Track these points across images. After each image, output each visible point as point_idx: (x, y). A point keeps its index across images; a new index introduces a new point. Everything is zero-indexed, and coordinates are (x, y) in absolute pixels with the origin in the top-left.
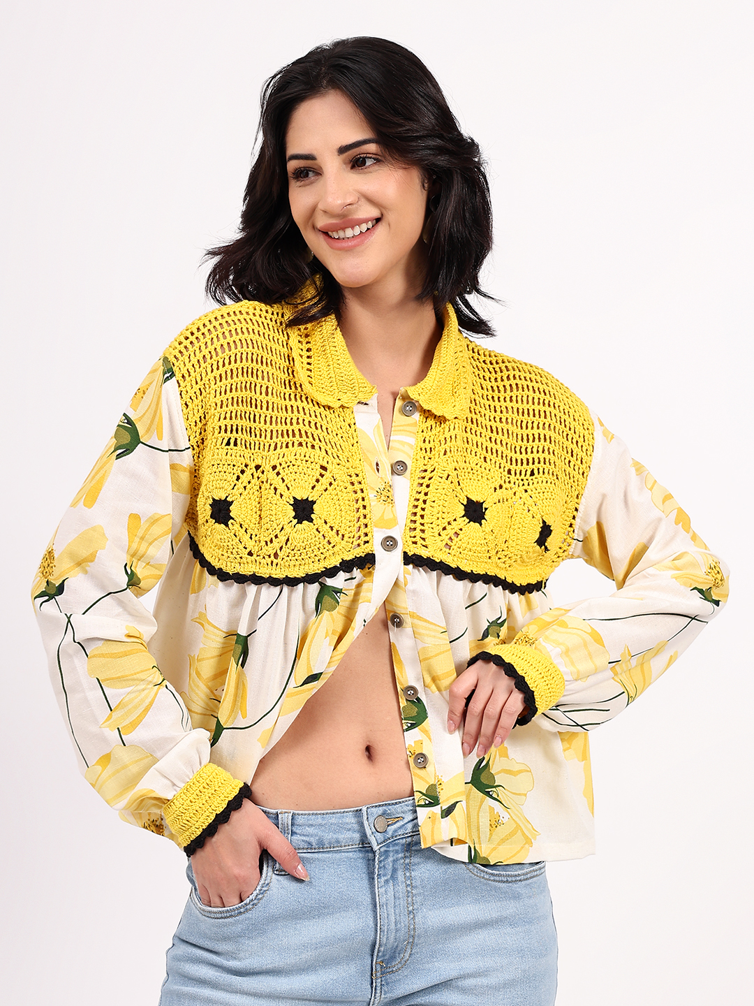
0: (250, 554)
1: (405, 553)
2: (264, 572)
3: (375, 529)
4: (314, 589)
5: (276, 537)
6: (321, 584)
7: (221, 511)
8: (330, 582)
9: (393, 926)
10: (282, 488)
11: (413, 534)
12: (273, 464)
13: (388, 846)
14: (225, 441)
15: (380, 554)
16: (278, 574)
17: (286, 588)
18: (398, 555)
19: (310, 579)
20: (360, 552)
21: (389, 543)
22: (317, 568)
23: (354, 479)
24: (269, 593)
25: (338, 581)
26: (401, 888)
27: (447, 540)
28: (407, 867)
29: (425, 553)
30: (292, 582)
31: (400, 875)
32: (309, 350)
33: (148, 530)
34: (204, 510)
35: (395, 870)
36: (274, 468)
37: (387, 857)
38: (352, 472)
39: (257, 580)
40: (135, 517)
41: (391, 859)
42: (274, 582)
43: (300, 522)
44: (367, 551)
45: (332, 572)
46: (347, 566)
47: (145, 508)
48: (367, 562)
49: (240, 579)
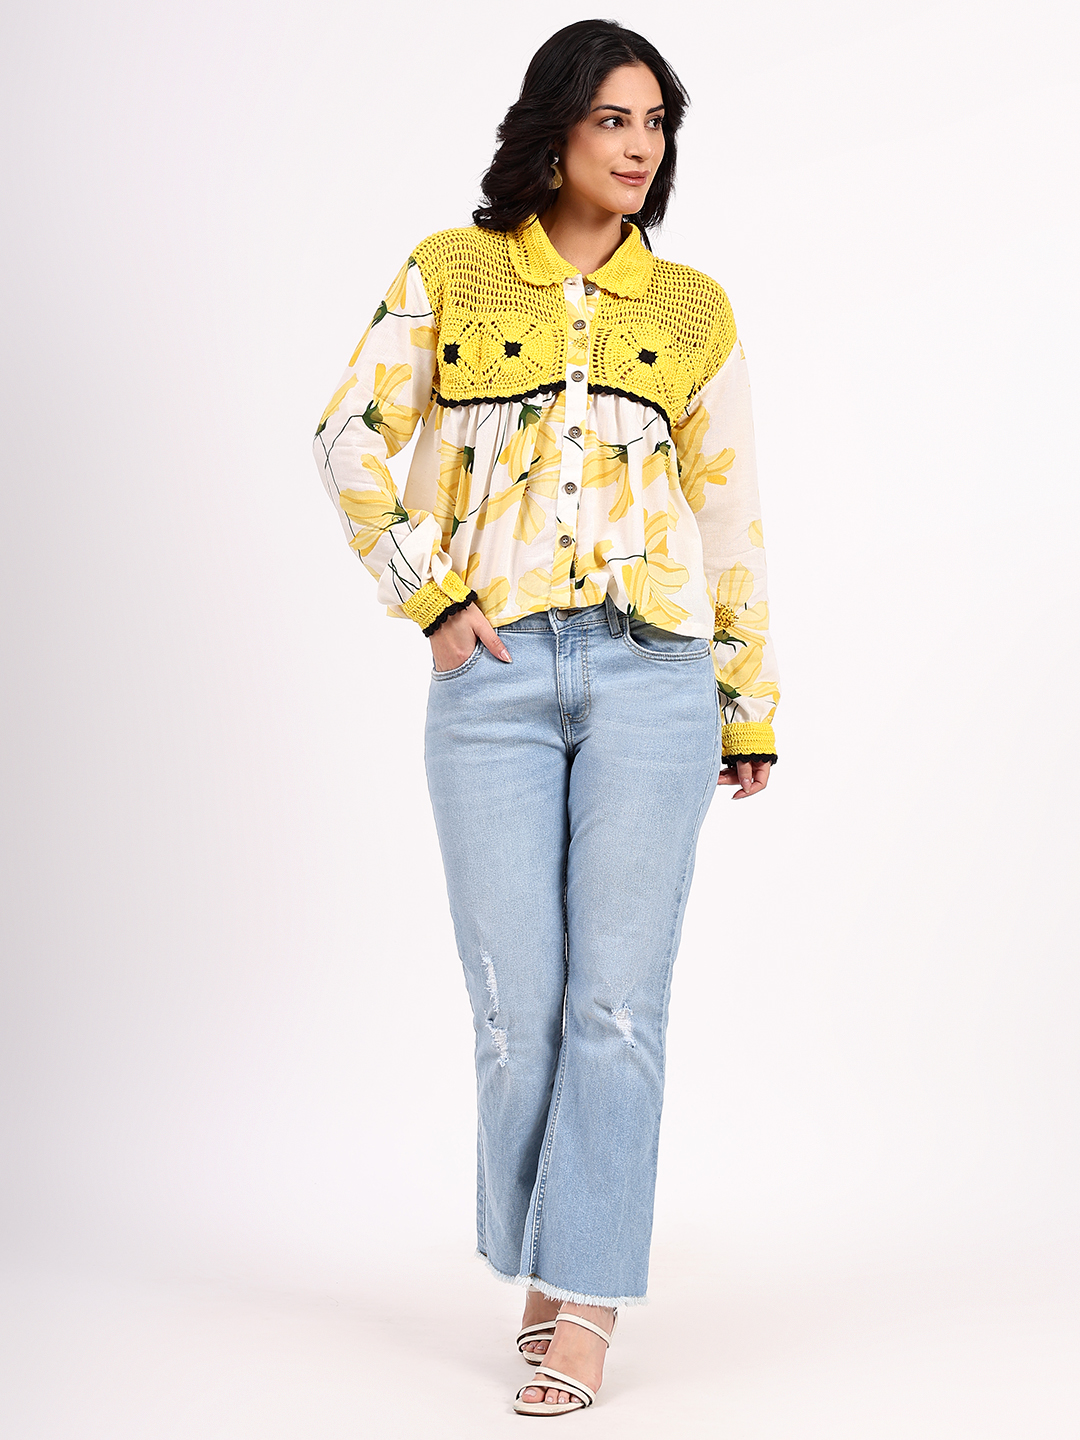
0: (472, 384)
1: (589, 385)
2: (481, 395)
3: (568, 365)
4: (518, 407)
5: (491, 367)
6: (523, 404)
7: (452, 353)
8: (531, 401)
9: (570, 691)
10: (497, 335)
11: (596, 369)
12: (492, 320)
13: (567, 631)
14: (455, 302)
15: (570, 383)
16: (492, 394)
17: (497, 406)
18: (583, 386)
19: (516, 398)
20: (554, 380)
21: (578, 376)
22: (522, 391)
23: (558, 333)
24: (486, 408)
25: (538, 401)
26: (578, 663)
27: (622, 374)
28: (584, 648)
29: (603, 383)
30: (501, 401)
31: (578, 653)
32: (525, 252)
33: (391, 376)
34: (441, 355)
35: (573, 650)
36: (493, 323)
37: (567, 639)
38: (556, 329)
39: (477, 401)
40: (381, 367)
41: (569, 641)
42: (488, 401)
43: (509, 357)
44: (560, 379)
45: (532, 394)
46: (544, 389)
47: (391, 360)
48: (559, 387)
49: (465, 403)
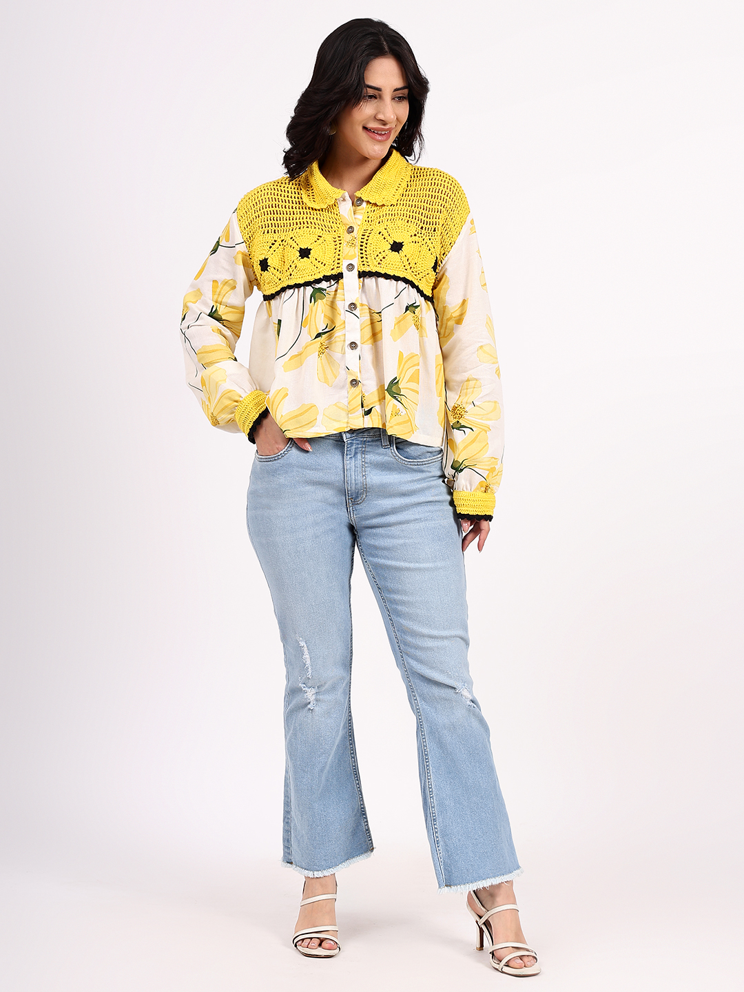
0: (279, 279)
1: (359, 272)
2: (286, 285)
3: (344, 260)
4: (309, 290)
5: (291, 266)
6: (313, 287)
7: (264, 265)
8: (318, 286)
9: (353, 482)
10: (295, 245)
11: (362, 260)
12: (291, 236)
15: (346, 273)
16: (292, 283)
17: (296, 290)
18: (355, 273)
19: (308, 284)
20: (334, 272)
21: (351, 267)
22: (312, 279)
23: (337, 239)
24: (288, 293)
25: (324, 285)
27: (379, 261)
29: (367, 269)
30: (298, 286)
31: (359, 456)
34: (257, 268)
35: (356, 453)
36: (291, 238)
37: (352, 446)
38: (336, 236)
39: (283, 289)
40: (215, 282)
41: (354, 447)
42: (290, 287)
43: (302, 258)
44: (338, 272)
45: (318, 281)
46: (327, 278)
47: (224, 276)
48: (338, 277)
